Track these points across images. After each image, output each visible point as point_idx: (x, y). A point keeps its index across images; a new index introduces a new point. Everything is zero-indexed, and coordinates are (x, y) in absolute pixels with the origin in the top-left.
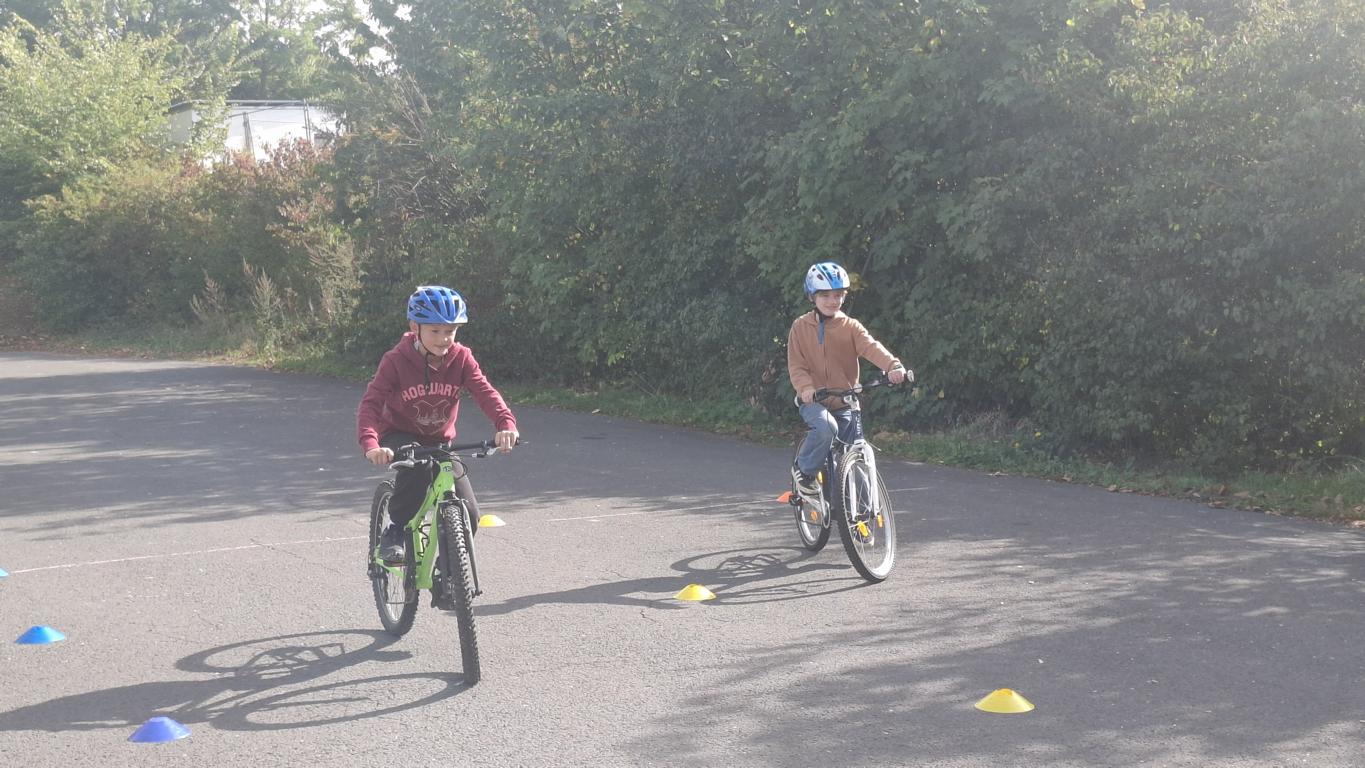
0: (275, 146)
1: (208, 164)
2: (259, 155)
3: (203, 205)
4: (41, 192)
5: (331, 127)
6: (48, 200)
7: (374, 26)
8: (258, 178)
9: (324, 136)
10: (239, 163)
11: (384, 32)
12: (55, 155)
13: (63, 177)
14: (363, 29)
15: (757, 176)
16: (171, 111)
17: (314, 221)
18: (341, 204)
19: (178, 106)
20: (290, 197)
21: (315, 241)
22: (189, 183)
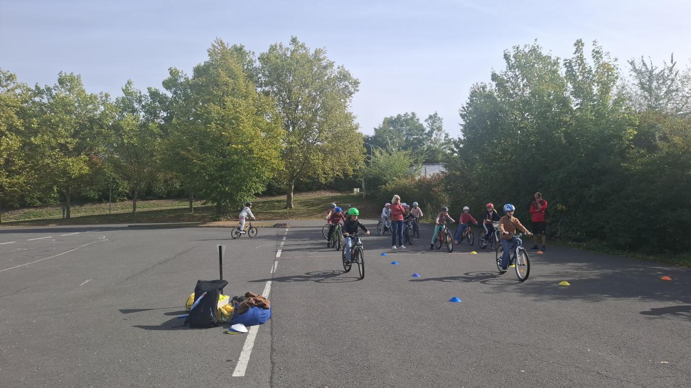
0: (432, 175)
1: (417, 178)
2: (428, 177)
3: (415, 188)
4: (382, 184)
5: (445, 170)
6: (383, 186)
7: (455, 149)
8: (428, 181)
9: (443, 172)
10: (424, 178)
11: (457, 150)
12: (385, 176)
13: (386, 181)
14: (452, 150)
15: (541, 183)
16: (410, 167)
17: (440, 191)
18: (446, 188)
19: (411, 166)
20: (435, 186)
21: (439, 196)
22: (413, 182)
